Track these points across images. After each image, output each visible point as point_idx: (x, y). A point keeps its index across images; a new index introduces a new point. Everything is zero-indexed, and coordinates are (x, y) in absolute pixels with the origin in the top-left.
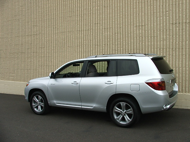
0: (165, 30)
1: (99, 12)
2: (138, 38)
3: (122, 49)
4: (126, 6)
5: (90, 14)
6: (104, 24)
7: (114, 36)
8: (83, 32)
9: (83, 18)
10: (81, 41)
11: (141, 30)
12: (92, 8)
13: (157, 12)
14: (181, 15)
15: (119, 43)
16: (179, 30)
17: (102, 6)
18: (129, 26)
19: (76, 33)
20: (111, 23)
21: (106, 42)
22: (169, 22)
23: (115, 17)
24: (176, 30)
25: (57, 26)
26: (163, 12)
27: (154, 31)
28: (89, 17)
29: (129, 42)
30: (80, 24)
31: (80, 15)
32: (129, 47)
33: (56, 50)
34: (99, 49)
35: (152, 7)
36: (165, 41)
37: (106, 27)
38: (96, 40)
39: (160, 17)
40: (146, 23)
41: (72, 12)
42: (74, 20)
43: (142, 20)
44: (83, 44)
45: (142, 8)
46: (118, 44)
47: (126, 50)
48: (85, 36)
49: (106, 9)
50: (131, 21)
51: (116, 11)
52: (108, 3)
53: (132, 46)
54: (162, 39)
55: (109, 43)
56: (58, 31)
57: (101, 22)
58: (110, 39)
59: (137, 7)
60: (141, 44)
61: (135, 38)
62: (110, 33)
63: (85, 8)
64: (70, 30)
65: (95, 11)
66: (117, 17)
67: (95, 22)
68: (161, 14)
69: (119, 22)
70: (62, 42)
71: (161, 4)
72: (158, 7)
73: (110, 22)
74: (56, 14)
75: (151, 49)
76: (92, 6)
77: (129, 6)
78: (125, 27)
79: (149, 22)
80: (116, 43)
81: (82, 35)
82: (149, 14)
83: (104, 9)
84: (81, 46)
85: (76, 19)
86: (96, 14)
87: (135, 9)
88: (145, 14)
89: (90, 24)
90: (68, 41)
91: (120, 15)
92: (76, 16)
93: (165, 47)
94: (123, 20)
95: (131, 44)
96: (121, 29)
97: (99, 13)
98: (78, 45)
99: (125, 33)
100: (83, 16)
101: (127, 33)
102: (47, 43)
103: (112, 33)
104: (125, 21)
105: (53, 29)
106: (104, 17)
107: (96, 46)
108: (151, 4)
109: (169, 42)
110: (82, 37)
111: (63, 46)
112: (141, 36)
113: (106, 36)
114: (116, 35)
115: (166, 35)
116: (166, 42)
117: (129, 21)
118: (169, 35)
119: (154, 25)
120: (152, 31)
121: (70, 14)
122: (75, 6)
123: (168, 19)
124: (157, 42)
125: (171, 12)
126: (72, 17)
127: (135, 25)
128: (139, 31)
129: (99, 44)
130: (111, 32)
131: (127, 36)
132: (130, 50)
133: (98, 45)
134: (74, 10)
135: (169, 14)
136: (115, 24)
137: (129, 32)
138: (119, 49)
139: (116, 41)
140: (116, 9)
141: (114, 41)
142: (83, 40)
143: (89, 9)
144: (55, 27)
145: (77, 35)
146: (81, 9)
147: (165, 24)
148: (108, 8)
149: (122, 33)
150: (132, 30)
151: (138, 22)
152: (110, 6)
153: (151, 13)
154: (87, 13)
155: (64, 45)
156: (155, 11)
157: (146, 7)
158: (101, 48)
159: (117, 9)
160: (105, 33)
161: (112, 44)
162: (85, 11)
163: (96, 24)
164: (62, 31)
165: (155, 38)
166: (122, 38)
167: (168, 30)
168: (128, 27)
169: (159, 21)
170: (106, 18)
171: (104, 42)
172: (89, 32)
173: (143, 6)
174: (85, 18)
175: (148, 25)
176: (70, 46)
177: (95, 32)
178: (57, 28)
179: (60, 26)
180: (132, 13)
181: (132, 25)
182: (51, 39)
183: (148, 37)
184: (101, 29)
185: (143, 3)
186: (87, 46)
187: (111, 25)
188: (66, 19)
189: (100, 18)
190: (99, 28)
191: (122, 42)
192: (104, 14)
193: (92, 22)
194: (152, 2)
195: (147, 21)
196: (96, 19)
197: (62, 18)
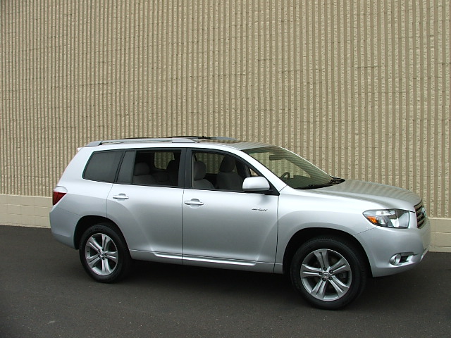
0: (426, 78)
1: (268, 32)
2: (363, 95)
3: (324, 119)
4: (335, 22)
5: (247, 37)
6: (280, 61)
7: (305, 88)
8: (227, 80)
9: (227, 46)
10: (225, 100)
11: (369, 78)
12: (250, 25)
13: (407, 38)
15: (318, 106)
17: (276, 20)
18: (342, 69)
19: (211, 81)
20: (298, 59)
21: (286, 104)
22: (436, 59)
23: (307, 47)
25: (162, 65)
26: (421, 37)
27: (401, 80)
28: (244, 45)
29: (343, 105)
30: (222, 60)
31: (222, 40)
32: (343, 115)
33: (160, 121)
34: (268, 120)
35: (396, 25)
36: (426, 103)
37: (286, 69)
38: (262, 98)
39: (415, 49)
40: (383, 62)
41: (201, 31)
42: (206, 50)
43: (372, 53)
44: (227, 106)
45: (372, 27)
46: (314, 109)
47: (334, 122)
48: (233, 89)
49: (286, 27)
50: (345, 55)
51: (310, 33)
52: (292, 12)
53: (350, 112)
54: (419, 99)
55: (292, 106)
56: (165, 77)
57: (274, 57)
58: (296, 97)
59: (362, 24)
60: (370, 108)
61: (356, 96)
62: (295, 82)
63: (233, 23)
64: (195, 75)
65: (259, 32)
66: (314, 47)
67: (259, 56)
68: (418, 42)
69: (317, 58)
70: (174, 101)
71: (418, 19)
72: (410, 26)
73: (295, 58)
74: (160, 36)
75: (394, 120)
76: (250, 19)
77: (342, 21)
78: (332, 69)
79: (390, 58)
80: (311, 107)
81: (227, 87)
82: (390, 41)
83: (280, 27)
84: (225, 111)
85: (211, 47)
86: (262, 37)
87: (356, 30)
88: (379, 40)
89: (247, 62)
90: (190, 100)
91: (320, 43)
92: (211, 42)
93: (425, 116)
94: (326, 54)
95: (346, 108)
96: (324, 74)
97: (268, 36)
98: (217, 110)
99: (333, 82)
100: (227, 41)
101: (336, 84)
102: (136, 103)
103: (302, 83)
104: (333, 56)
105: (150, 72)
106: (280, 45)
107: (262, 113)
108: (393, 18)
109: (436, 105)
110: (227, 90)
111: (177, 113)
112: (369, 90)
113: (286, 89)
114: (311, 87)
115: (429, 90)
116: (429, 105)
117: (342, 56)
118: (436, 90)
119: (400, 66)
120: (397, 80)
121: (196, 36)
122: (209, 18)
123: (433, 54)
124: (408, 105)
125: (440, 37)
126: (200, 43)
127: (356, 66)
128: (366, 79)
129: (268, 108)
130: (298, 80)
131: (336, 90)
132: (343, 122)
133: (265, 110)
134: (206, 28)
135: (436, 41)
136: (308, 63)
137: (343, 82)
138: (318, 119)
139: (311, 101)
140: (310, 29)
141: (305, 102)
142: (227, 99)
143: (244, 26)
144: (155, 65)
145: (214, 86)
146: (222, 26)
147: (425, 65)
148: (292, 26)
149: (324, 82)
150: (349, 77)
151: (362, 58)
152: (295, 20)
153: (393, 39)
154: (239, 35)
155: (179, 108)
156: (403, 35)
157: (383, 26)
158: (274, 118)
159: (313, 27)
160: (283, 82)
161: (302, 109)
162: (233, 30)
163: (262, 62)
164: (175, 77)
165: (404, 94)
166: (324, 95)
167: (433, 79)
168: (339, 69)
169: (411, 57)
170: (286, 49)
171: (280, 103)
172: (244, 79)
173: (375, 24)
174: (233, 47)
175: (386, 66)
176: (195, 111)
177: (259, 79)
178: (162, 68)
179: (170, 63)
180: (349, 38)
181: (349, 65)
182: (145, 95)
183: (387, 93)
184: (274, 72)
185: (375, 16)
186: (239, 111)
187: (298, 63)
188: (185, 49)
189: (271, 47)
190: (268, 70)
191: (324, 104)
192: (280, 38)
193: (250, 56)
194: (396, 15)
195: (383, 57)
196: (262, 49)
197: (175, 45)
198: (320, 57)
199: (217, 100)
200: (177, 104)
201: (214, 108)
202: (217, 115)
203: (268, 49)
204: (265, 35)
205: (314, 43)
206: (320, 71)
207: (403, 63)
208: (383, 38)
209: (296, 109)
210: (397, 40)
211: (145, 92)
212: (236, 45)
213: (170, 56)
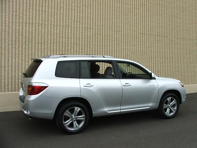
0: (135, 38)
2: (116, 41)
3: (101, 50)
4: (106, 11)
5: (69, 9)
6: (84, 23)
7: (94, 36)
8: (58, 28)
9: (59, 11)
12: (70, 3)
13: (130, 22)
14: (145, 28)
16: (144, 39)
17: (83, 4)
18: (108, 30)
19: (49, 27)
20: (91, 23)
21: (86, 42)
22: (138, 31)
23: (95, 19)
24: (142, 38)
25: (19, 14)
28: (67, 13)
29: (108, 45)
30: (56, 17)
31: (56, 8)
32: (108, 49)
33: (17, 45)
34: (78, 49)
35: (127, 17)
37: (86, 27)
38: (75, 39)
39: (132, 26)
40: (122, 30)
42: (47, 11)
43: (119, 26)
45: (119, 15)
46: (98, 45)
47: (105, 51)
49: (87, 8)
50: (110, 25)
51: (97, 13)
52: (89, 3)
53: (111, 48)
54: (133, 45)
55: (89, 43)
56: (21, 21)
57: (81, 21)
58: (90, 39)
59: (116, 14)
60: (118, 47)
61: (113, 42)
64: (40, 22)
65: (75, 8)
67: (74, 19)
68: (133, 24)
69: (99, 24)
70: (27, 35)
71: (133, 16)
72: (131, 18)
75: (126, 52)
77: (109, 11)
78: (105, 30)
80: (96, 44)
81: (58, 31)
83: (84, 7)
84: (57, 43)
85: (50, 10)
86: (76, 11)
87: (114, 16)
88: (121, 21)
89: (69, 21)
90: (37, 36)
91: (100, 18)
92: (50, 7)
93: (135, 51)
94: (103, 23)
95: (110, 46)
96: (101, 31)
97: (79, 11)
98: (52, 42)
99: (105, 35)
100: (59, 9)
101: (106, 36)
103: (93, 34)
104: (105, 24)
105: (11, 16)
106: (84, 15)
107: (75, 46)
110: (58, 33)
111: (29, 42)
112: (118, 40)
113: (86, 36)
114: (96, 36)
115: (136, 42)
116: (136, 48)
117: (108, 25)
118: (138, 42)
120: (127, 37)
123: (137, 29)
124: (130, 47)
126: (44, 7)
127: (113, 30)
128: (117, 35)
129: (78, 43)
130: (91, 33)
131: (106, 38)
132: (108, 52)
133: (77, 44)
135: (139, 25)
136: (95, 26)
137: (108, 35)
138: (99, 50)
141: (94, 42)
142: (58, 37)
143: (68, 3)
144: (14, 13)
145: (51, 30)
147: (135, 33)
149: (101, 35)
150: (111, 34)
151: (116, 27)
154: (65, 7)
155: (30, 39)
157: (123, 16)
158: (81, 48)
159: (98, 11)
160: (85, 32)
161: (93, 45)
162: (62, 4)
163: (75, 22)
164: (28, 22)
165: (129, 43)
166: (101, 40)
167: (137, 38)
169: (131, 29)
170: (86, 18)
171: (83, 42)
172: (67, 29)
173: (120, 15)
174: (62, 12)
175: (124, 32)
176: (40, 42)
177: (74, 29)
178: (19, 16)
179: (25, 14)
180: (111, 18)
181: (111, 29)
182: (7, 30)
183: (124, 42)
184: (81, 28)
185: (120, 12)
186: (64, 44)
187: (91, 25)
188: (34, 8)
189: (80, 16)
190: (78, 26)
191: (101, 44)
192: (84, 13)
193: (70, 18)
194: (127, 13)
195: (123, 28)
196: (76, 16)
197: (28, 4)
198: (100, 24)
199: (52, 37)
200: (29, 37)
201: (51, 41)
202: (52, 44)
203: (79, 16)
204: (77, 10)
205: (98, 17)
206: (100, 29)
207: (129, 31)
208: (123, 20)
209: (90, 45)
210: (127, 22)
211: (7, 28)
212: (63, 12)
213: (25, 10)
